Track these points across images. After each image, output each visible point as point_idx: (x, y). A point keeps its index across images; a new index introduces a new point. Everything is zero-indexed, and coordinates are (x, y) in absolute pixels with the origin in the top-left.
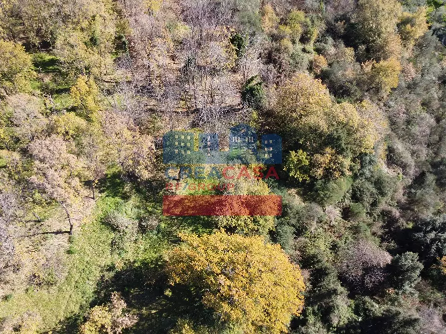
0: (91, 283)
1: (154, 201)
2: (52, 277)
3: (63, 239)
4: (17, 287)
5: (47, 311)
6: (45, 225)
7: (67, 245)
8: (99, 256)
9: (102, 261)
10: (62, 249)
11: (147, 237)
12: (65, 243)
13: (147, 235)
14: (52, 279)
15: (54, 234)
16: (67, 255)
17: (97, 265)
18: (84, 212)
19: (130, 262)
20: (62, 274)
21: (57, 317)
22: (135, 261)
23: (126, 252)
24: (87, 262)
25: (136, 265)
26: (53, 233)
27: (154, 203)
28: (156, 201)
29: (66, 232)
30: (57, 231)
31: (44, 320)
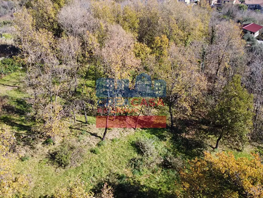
0: (94, 179)
1: (185, 153)
2: (66, 158)
3: (94, 141)
4: (37, 156)
5: (42, 183)
6: (88, 126)
7: (94, 147)
8: (114, 164)
9: (115, 168)
10: (89, 147)
11: (166, 173)
12: (94, 144)
13: (167, 172)
14: (65, 159)
15: (89, 134)
16: (89, 152)
17: (108, 169)
18: (122, 133)
19: (140, 184)
20: (76, 162)
21: (47, 191)
22: (144, 186)
23: (141, 175)
24: (102, 164)
25: (144, 190)
26: (91, 133)
27: (184, 154)
28: (186, 154)
29: (100, 137)
30: (94, 133)
31: (35, 188)
